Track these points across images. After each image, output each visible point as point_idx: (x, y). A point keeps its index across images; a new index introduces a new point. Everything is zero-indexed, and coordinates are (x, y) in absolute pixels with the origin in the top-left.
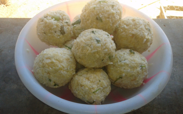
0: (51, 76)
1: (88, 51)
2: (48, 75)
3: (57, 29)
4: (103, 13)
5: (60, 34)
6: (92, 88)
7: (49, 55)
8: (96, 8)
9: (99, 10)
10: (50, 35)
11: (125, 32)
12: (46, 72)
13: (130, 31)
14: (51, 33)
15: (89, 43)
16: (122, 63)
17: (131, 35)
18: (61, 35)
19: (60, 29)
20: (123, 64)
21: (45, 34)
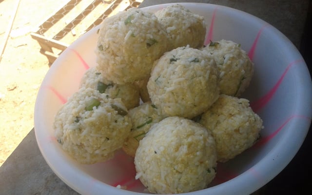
0: (207, 162)
1: (201, 83)
2: (203, 165)
3: (115, 115)
4: (149, 32)
5: (123, 118)
6: (248, 118)
7: (173, 143)
8: (135, 34)
9: (140, 32)
10: (115, 133)
11: (178, 34)
12: (197, 166)
13: (183, 27)
14: (113, 129)
15: (192, 74)
16: (226, 63)
17: (189, 31)
18: (125, 116)
19: (117, 112)
20: (229, 62)
21: (108, 139)
